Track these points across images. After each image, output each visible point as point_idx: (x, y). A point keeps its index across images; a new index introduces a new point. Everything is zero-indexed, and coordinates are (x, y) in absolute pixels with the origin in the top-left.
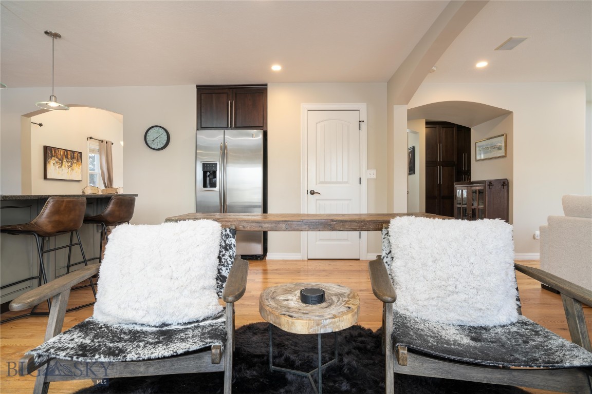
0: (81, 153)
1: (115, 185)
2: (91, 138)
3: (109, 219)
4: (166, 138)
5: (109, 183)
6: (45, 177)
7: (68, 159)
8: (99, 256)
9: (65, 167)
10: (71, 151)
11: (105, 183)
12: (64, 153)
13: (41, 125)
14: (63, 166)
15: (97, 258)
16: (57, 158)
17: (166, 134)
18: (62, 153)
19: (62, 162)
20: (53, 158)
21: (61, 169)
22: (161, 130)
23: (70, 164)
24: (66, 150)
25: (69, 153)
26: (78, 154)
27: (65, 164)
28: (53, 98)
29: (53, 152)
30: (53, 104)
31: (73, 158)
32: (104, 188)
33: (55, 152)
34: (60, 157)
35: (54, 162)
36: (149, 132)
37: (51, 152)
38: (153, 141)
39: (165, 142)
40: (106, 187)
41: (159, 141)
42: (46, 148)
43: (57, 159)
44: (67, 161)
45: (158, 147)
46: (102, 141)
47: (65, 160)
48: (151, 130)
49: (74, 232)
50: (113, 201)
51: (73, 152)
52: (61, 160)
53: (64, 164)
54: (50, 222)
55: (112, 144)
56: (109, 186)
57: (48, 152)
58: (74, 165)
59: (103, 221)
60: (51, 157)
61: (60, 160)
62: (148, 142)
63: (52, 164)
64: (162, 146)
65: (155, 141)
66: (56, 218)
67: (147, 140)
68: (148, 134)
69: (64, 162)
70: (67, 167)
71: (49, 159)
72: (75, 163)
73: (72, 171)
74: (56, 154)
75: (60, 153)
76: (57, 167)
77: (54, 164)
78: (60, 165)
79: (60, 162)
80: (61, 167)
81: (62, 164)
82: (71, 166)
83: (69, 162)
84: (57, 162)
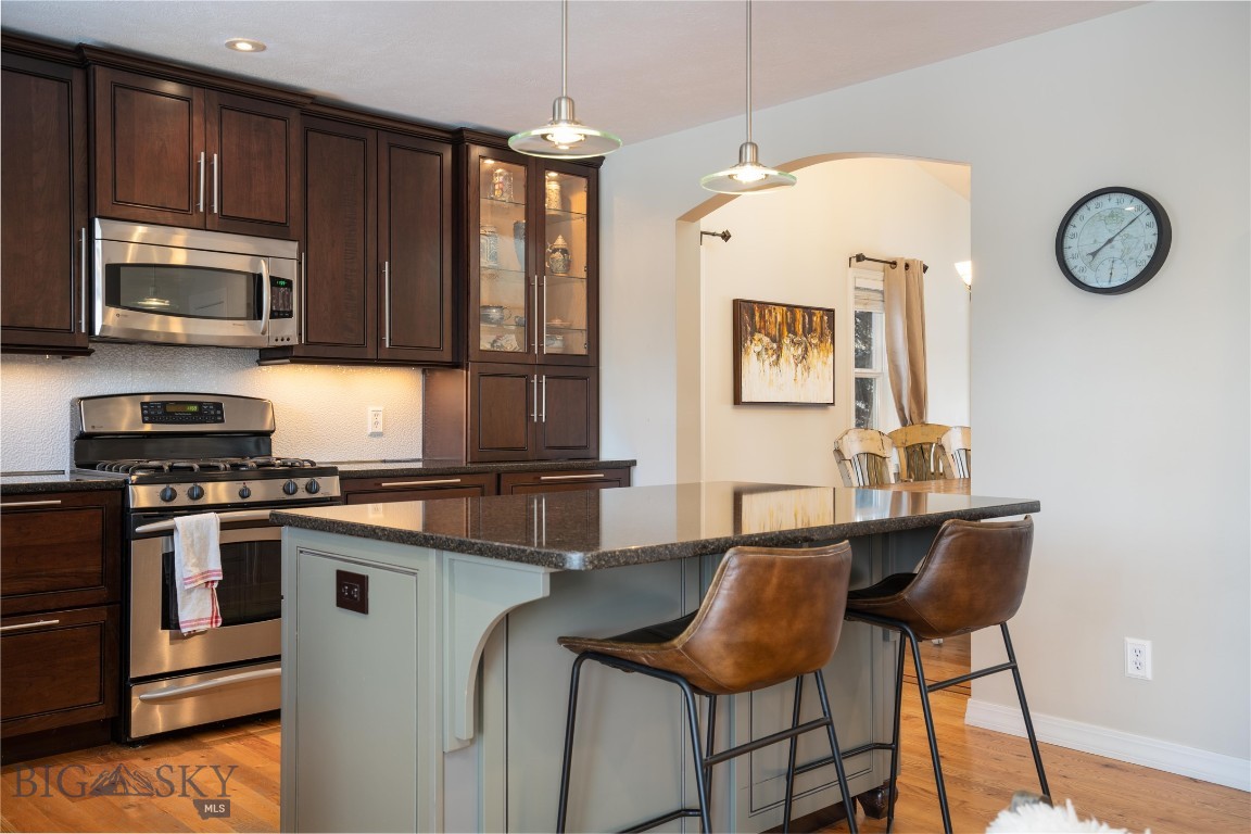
0: (830, 313)
1: (933, 417)
2: (860, 258)
3: (931, 615)
4: (1150, 236)
5: (914, 407)
6: (737, 400)
7: (795, 334)
8: (889, 740)
9: (787, 360)
10: (805, 309)
11: (901, 409)
12: (784, 316)
13: (726, 236)
14: (782, 360)
15: (882, 746)
16: (767, 335)
17: (1151, 219)
18: (779, 319)
19: (780, 348)
20: (757, 336)
21: (775, 369)
22: (1131, 206)
23: (800, 351)
24: (791, 308)
25: (799, 314)
26: (822, 318)
27: (790, 352)
28: (749, 150)
29: (757, 318)
30: (749, 174)
31: (808, 330)
32: (897, 425)
33: (762, 317)
34: (774, 331)
35: (759, 348)
36: (1076, 220)
37: (752, 316)
38: (1094, 254)
39: (1145, 256)
40: (904, 422)
41: (1117, 254)
42: (738, 305)
43: (766, 340)
44: (792, 341)
45: (1116, 283)
46: (895, 263)
47: (786, 341)
48: (1083, 211)
49: (809, 679)
50: (945, 542)
51: (809, 311)
52: (777, 340)
53: (785, 351)
54: (728, 646)
55: (925, 268)
56: (915, 419)
57: (746, 318)
58: (813, 354)
59: (907, 623)
60: (752, 335)
61: (774, 340)
62: (1071, 263)
63: (754, 356)
64: (1134, 272)
65: (1100, 256)
66: (749, 631)
67: (1068, 253)
68: (1070, 230)
69: (784, 348)
70: (792, 361)
71: (747, 339)
72: (816, 345)
73: (806, 374)
74: (765, 322)
75: (773, 319)
76: (767, 363)
77: (759, 354)
78: (775, 357)
79: (775, 346)
80: (777, 363)
81: (778, 352)
82: (803, 357)
83: (799, 344)
84: (766, 349)
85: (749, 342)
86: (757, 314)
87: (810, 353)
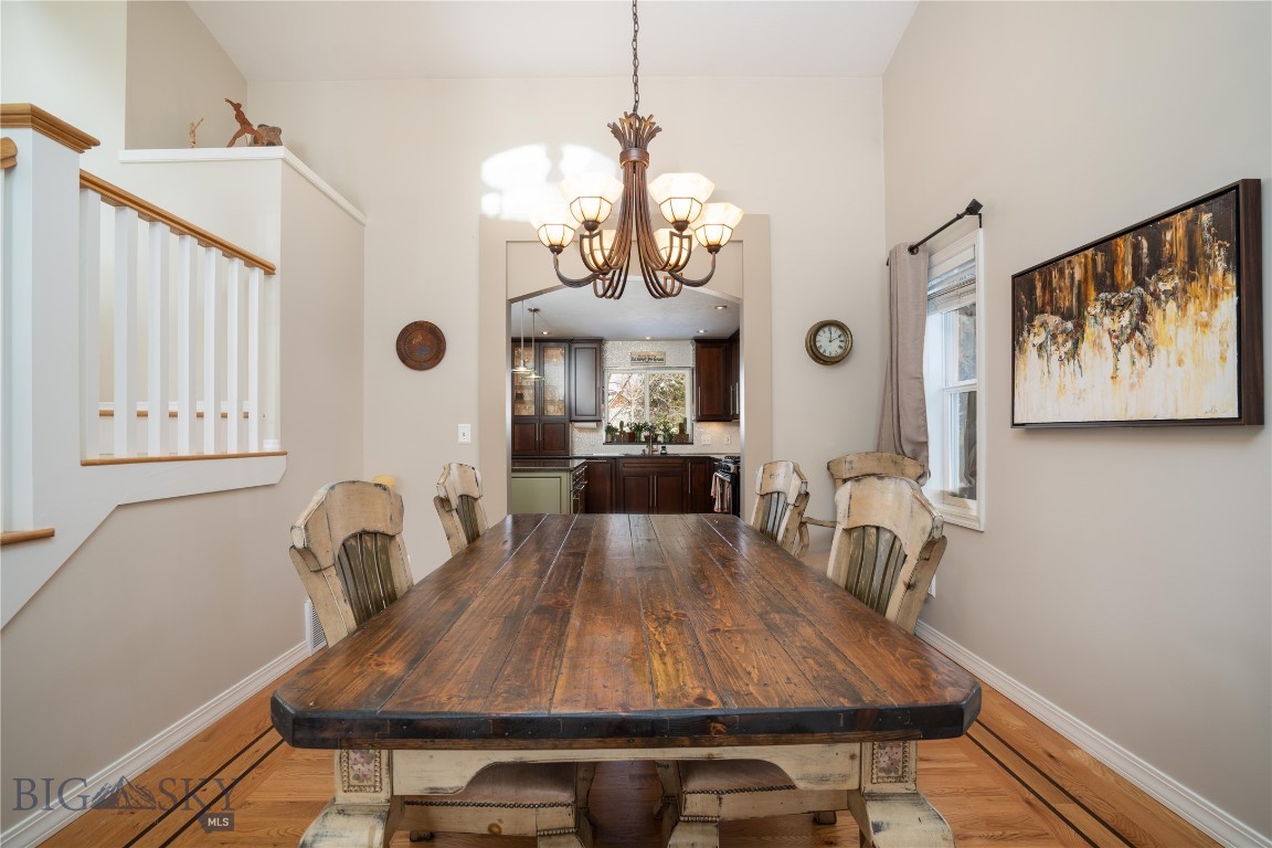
9: (1097, 345)
12: (1090, 265)
13: (973, 209)
14: (1085, 347)
18: (1078, 276)
19: (1080, 327)
21: (1071, 366)
25: (1125, 244)
29: (1039, 292)
31: (1149, 269)
33: (1047, 285)
34: (1067, 300)
35: (1038, 341)
37: (1030, 291)
43: (1053, 320)
44: (1107, 305)
47: (1094, 309)
52: (1075, 312)
53: (1090, 329)
57: (1022, 297)
58: (1165, 313)
61: (1066, 316)
69: (1090, 322)
70: (1106, 341)
71: (1023, 329)
72: (1172, 294)
73: (1142, 362)
74: (1051, 292)
75: (1068, 281)
76: (1055, 358)
77: (1041, 347)
78: (1069, 344)
79: (1070, 325)
80: (1074, 353)
81: (1077, 336)
82: (1137, 328)
83: (1125, 304)
84: (1054, 337)
85: (1025, 334)
86: (1039, 285)
87: (1156, 315)
